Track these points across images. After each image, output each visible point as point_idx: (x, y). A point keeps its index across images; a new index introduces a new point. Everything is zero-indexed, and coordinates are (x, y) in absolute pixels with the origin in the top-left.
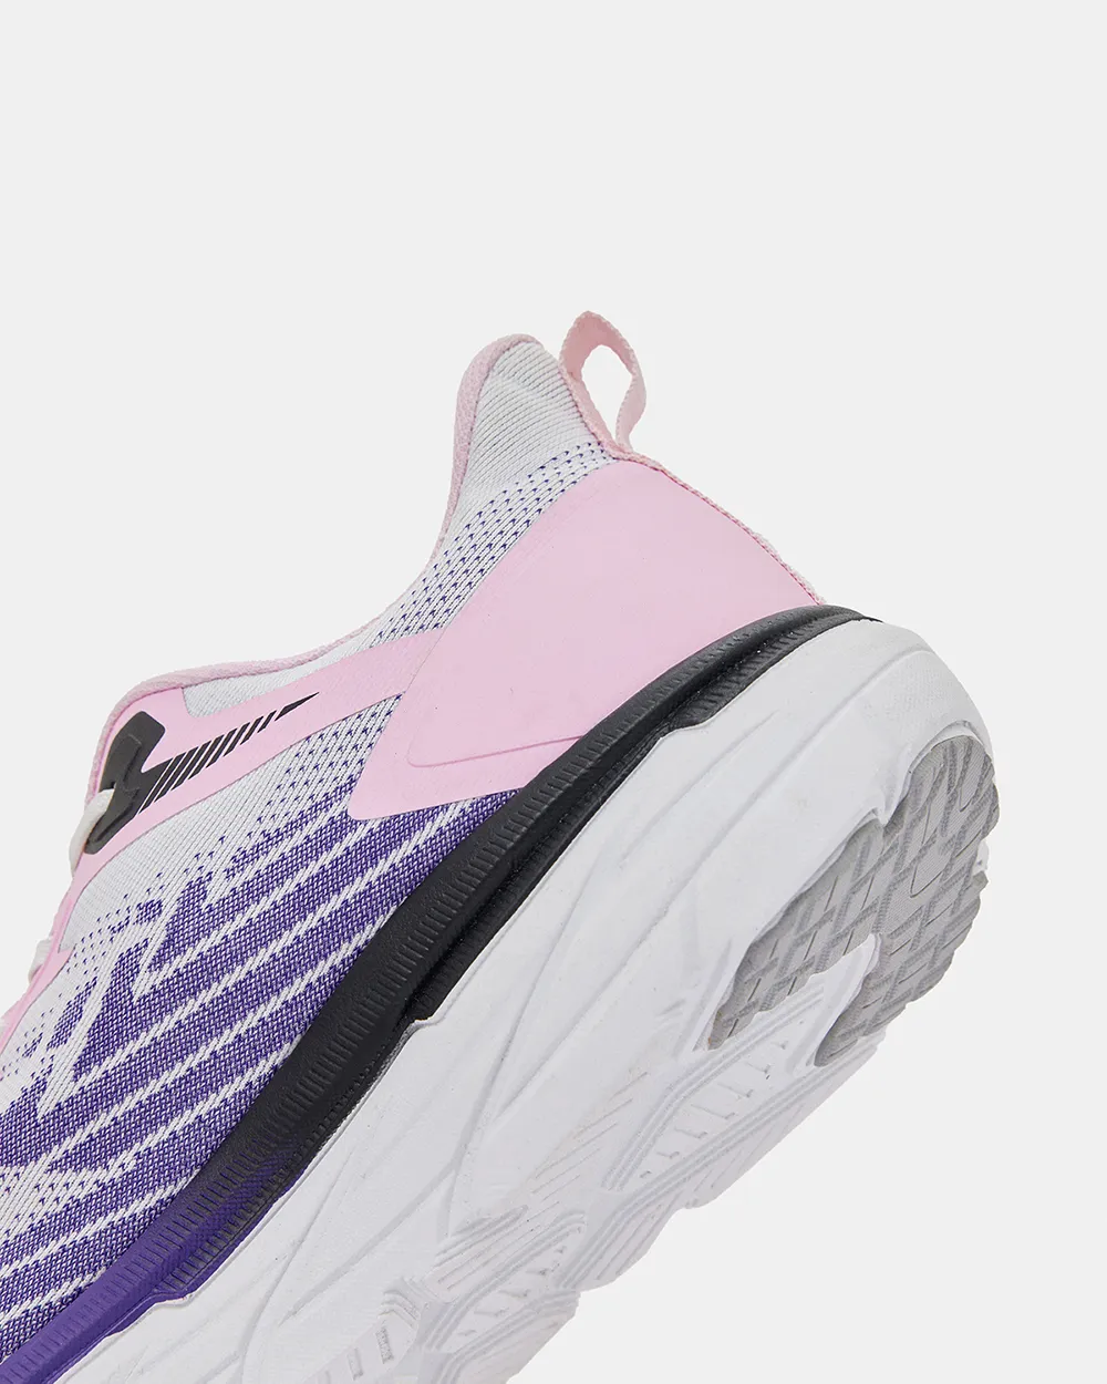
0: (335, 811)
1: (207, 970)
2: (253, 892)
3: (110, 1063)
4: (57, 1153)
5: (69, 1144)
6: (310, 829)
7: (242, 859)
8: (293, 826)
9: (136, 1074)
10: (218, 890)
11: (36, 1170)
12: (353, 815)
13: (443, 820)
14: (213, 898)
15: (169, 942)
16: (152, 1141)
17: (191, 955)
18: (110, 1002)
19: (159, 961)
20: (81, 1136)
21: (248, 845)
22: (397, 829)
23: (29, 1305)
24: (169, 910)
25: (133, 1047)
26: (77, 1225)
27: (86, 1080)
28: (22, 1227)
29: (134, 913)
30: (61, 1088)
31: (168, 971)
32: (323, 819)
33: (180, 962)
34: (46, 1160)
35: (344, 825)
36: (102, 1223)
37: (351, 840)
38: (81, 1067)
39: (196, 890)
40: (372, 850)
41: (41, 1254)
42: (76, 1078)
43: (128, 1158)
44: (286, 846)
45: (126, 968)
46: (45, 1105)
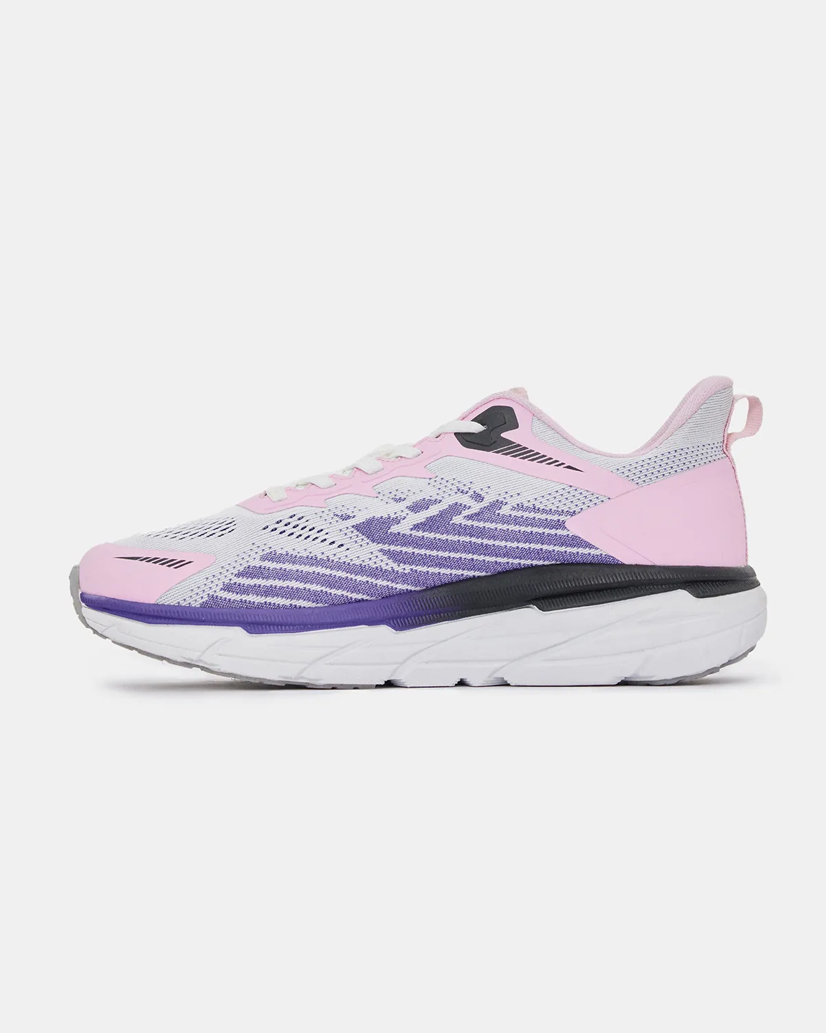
0: (562, 518)
1: (482, 533)
2: (516, 521)
3: (426, 534)
4: (386, 547)
5: (392, 548)
6: (549, 517)
7: (520, 507)
8: (544, 511)
9: (432, 545)
10: (505, 511)
11: (375, 547)
12: (566, 525)
13: (593, 552)
14: (502, 512)
15: (477, 514)
16: (419, 568)
17: (481, 524)
18: (442, 514)
19: (470, 517)
20: (398, 548)
21: (526, 505)
22: (576, 541)
23: (345, 593)
24: (485, 504)
25: (438, 536)
26: (376, 577)
27: (414, 533)
28: (358, 562)
29: (471, 492)
30: (404, 528)
31: (469, 523)
32: (556, 518)
33: (476, 524)
34: (381, 546)
35: (560, 525)
36: (385, 583)
37: (560, 532)
38: (416, 527)
39: (497, 504)
40: (564, 541)
41: (359, 578)
42: (412, 529)
43: (408, 568)
44: (538, 516)
45: (456, 509)
46: (394, 529)
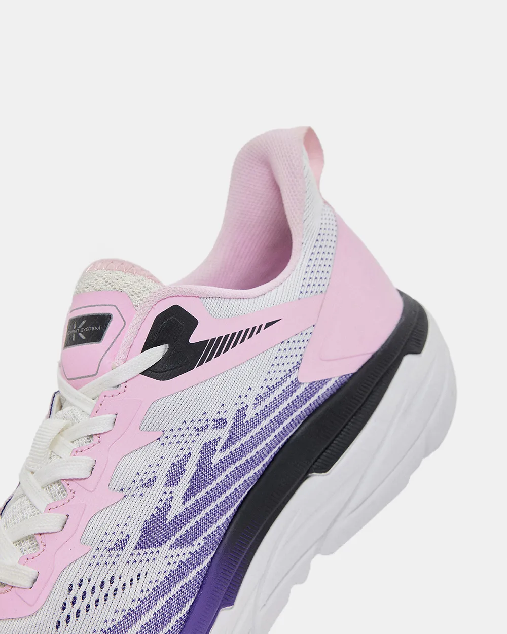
0: (293, 378)
1: (242, 451)
2: (264, 415)
3: (198, 496)
4: (173, 540)
5: (178, 535)
6: (284, 386)
7: (259, 399)
8: (278, 384)
9: (208, 500)
10: (250, 414)
11: (165, 549)
12: (300, 380)
14: (248, 418)
15: (230, 439)
16: (210, 531)
17: (238, 445)
18: (200, 466)
19: (225, 447)
20: (183, 531)
21: (261, 392)
22: (314, 387)
23: (177, 617)
24: (230, 423)
25: (209, 488)
26: (185, 574)
27: (188, 504)
28: (161, 578)
29: (211, 423)
30: (177, 508)
31: (228, 452)
32: (288, 383)
33: (233, 448)
34: (169, 543)
35: (296, 384)
36: (194, 572)
37: (300, 391)
38: (186, 497)
39: (241, 413)
40: (305, 398)
41: (175, 591)
42: (184, 503)
43: (201, 540)
44: (276, 393)
45: (208, 449)
46: (170, 517)
